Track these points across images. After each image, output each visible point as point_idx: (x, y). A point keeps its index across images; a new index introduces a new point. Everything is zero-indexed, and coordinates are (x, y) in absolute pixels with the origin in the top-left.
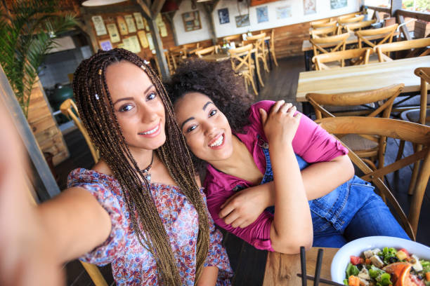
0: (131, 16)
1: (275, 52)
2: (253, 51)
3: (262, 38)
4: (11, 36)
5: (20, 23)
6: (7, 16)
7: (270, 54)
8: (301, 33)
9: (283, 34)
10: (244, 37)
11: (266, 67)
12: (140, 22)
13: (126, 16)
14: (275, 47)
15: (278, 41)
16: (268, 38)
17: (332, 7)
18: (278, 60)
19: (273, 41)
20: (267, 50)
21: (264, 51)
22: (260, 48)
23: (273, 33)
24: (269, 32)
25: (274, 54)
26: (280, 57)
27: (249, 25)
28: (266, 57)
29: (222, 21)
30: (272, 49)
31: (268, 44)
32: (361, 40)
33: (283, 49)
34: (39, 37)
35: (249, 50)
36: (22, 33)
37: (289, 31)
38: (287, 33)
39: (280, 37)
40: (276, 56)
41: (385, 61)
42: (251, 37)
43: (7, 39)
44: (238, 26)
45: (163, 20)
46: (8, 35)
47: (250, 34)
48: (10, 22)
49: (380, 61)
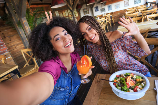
0: (67, 11)
1: (114, 20)
2: (105, 20)
3: (109, 15)
4: (32, 18)
5: (35, 15)
6: (31, 13)
7: (112, 21)
8: (123, 13)
9: (117, 14)
10: (103, 15)
11: (111, 25)
12: (69, 12)
13: (65, 11)
14: (114, 18)
15: (115, 16)
16: (111, 15)
17: (135, 3)
18: (115, 23)
19: (113, 16)
20: (111, 20)
21: (110, 20)
22: (109, 19)
23: (113, 14)
24: (112, 13)
25: (113, 21)
26: (116, 22)
27: (105, 11)
28: (111, 22)
29: (96, 11)
30: (113, 19)
31: (111, 17)
32: (143, 14)
33: (117, 19)
34: (40, 19)
35: (104, 20)
36: (35, 18)
37: (119, 13)
38: (118, 14)
39: (116, 15)
40: (114, 21)
41: (149, 21)
42: (105, 15)
43: (31, 20)
44: (101, 12)
45: (77, 12)
46: (31, 18)
47: (105, 14)
48: (32, 15)
49: (147, 21)
